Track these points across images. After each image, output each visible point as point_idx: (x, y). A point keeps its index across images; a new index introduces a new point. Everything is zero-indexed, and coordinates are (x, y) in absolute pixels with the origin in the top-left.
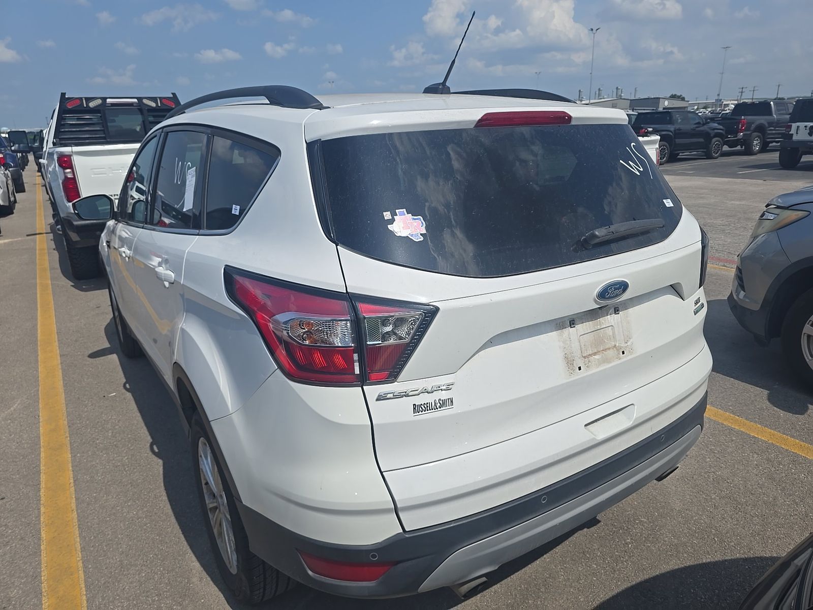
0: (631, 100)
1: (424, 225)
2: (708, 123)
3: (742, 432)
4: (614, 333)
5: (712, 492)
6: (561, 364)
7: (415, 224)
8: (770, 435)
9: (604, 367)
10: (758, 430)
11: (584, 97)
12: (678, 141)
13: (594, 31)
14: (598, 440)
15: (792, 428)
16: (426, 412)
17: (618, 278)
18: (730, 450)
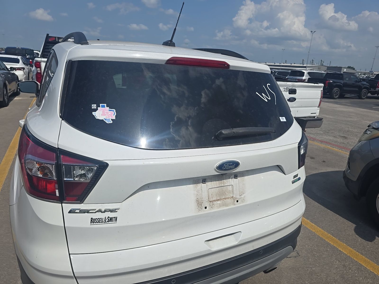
0: (328, 67)
1: (116, 114)
2: (361, 81)
3: (334, 246)
4: (233, 189)
5: (307, 280)
6: (193, 205)
7: (110, 113)
8: (349, 251)
9: (224, 209)
10: (344, 247)
11: (305, 63)
12: (345, 88)
13: (313, 32)
14: (212, 251)
15: (363, 249)
16: (99, 223)
17: (232, 159)
18: (324, 256)
